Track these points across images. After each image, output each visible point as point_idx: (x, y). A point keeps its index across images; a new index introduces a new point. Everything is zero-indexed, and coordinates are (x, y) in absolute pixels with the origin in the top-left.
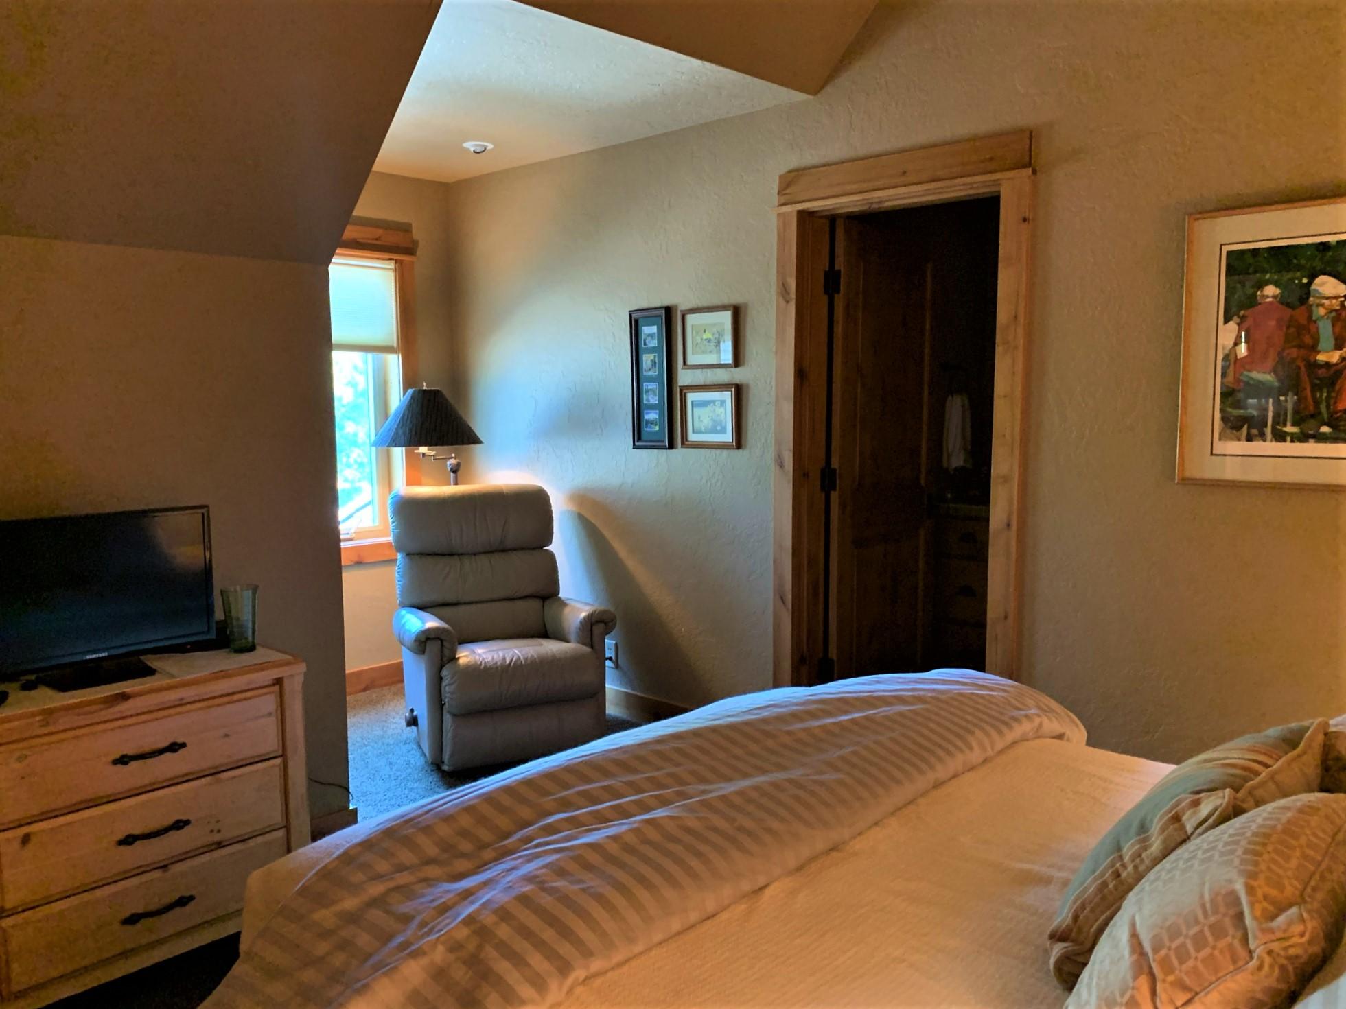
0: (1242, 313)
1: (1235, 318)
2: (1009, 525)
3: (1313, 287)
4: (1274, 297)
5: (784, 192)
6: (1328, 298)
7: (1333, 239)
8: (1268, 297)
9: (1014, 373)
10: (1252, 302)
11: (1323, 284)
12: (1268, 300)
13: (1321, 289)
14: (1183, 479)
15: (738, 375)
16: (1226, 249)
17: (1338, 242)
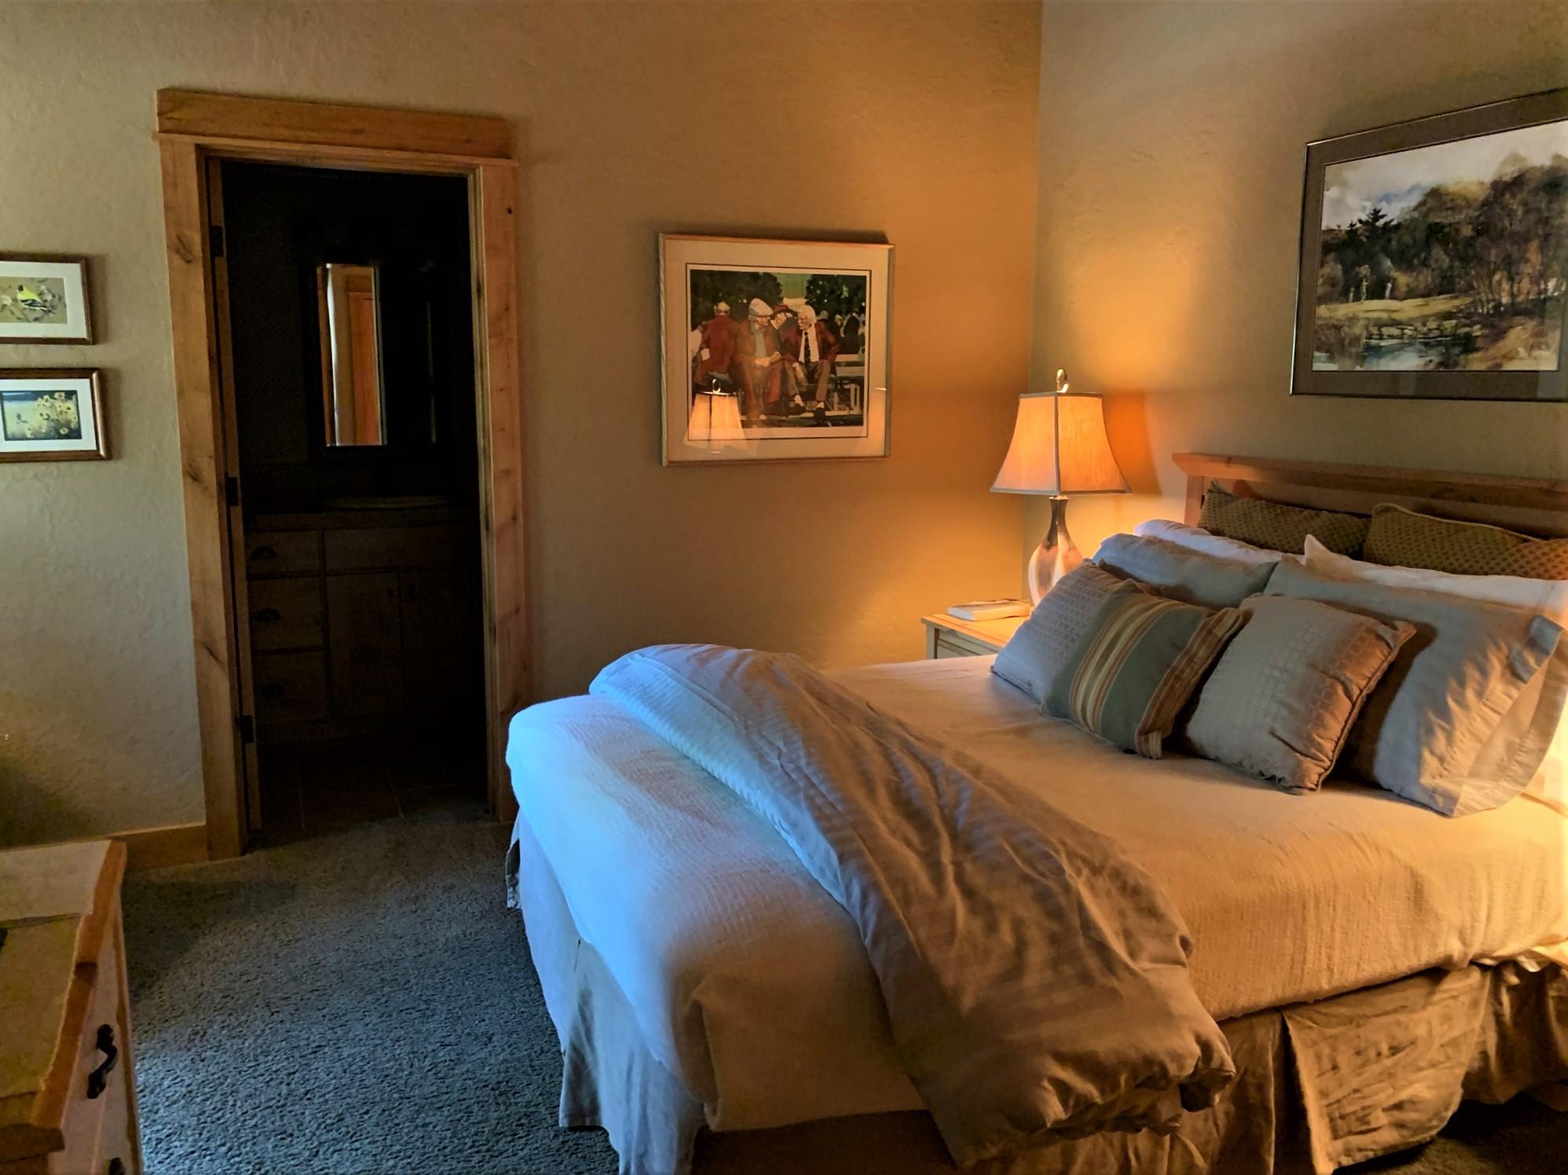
0: (704, 323)
1: (700, 327)
2: (514, 518)
3: (751, 306)
4: (726, 312)
5: (170, 115)
6: (760, 316)
7: (761, 271)
8: (721, 311)
9: (509, 366)
10: (711, 315)
11: (756, 305)
12: (722, 314)
13: (756, 309)
14: (670, 462)
15: (94, 355)
16: (691, 267)
17: (765, 274)
